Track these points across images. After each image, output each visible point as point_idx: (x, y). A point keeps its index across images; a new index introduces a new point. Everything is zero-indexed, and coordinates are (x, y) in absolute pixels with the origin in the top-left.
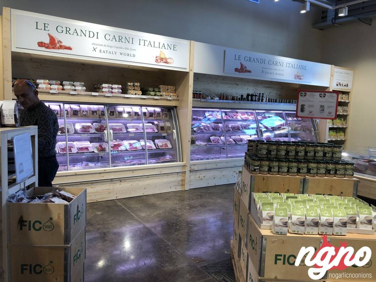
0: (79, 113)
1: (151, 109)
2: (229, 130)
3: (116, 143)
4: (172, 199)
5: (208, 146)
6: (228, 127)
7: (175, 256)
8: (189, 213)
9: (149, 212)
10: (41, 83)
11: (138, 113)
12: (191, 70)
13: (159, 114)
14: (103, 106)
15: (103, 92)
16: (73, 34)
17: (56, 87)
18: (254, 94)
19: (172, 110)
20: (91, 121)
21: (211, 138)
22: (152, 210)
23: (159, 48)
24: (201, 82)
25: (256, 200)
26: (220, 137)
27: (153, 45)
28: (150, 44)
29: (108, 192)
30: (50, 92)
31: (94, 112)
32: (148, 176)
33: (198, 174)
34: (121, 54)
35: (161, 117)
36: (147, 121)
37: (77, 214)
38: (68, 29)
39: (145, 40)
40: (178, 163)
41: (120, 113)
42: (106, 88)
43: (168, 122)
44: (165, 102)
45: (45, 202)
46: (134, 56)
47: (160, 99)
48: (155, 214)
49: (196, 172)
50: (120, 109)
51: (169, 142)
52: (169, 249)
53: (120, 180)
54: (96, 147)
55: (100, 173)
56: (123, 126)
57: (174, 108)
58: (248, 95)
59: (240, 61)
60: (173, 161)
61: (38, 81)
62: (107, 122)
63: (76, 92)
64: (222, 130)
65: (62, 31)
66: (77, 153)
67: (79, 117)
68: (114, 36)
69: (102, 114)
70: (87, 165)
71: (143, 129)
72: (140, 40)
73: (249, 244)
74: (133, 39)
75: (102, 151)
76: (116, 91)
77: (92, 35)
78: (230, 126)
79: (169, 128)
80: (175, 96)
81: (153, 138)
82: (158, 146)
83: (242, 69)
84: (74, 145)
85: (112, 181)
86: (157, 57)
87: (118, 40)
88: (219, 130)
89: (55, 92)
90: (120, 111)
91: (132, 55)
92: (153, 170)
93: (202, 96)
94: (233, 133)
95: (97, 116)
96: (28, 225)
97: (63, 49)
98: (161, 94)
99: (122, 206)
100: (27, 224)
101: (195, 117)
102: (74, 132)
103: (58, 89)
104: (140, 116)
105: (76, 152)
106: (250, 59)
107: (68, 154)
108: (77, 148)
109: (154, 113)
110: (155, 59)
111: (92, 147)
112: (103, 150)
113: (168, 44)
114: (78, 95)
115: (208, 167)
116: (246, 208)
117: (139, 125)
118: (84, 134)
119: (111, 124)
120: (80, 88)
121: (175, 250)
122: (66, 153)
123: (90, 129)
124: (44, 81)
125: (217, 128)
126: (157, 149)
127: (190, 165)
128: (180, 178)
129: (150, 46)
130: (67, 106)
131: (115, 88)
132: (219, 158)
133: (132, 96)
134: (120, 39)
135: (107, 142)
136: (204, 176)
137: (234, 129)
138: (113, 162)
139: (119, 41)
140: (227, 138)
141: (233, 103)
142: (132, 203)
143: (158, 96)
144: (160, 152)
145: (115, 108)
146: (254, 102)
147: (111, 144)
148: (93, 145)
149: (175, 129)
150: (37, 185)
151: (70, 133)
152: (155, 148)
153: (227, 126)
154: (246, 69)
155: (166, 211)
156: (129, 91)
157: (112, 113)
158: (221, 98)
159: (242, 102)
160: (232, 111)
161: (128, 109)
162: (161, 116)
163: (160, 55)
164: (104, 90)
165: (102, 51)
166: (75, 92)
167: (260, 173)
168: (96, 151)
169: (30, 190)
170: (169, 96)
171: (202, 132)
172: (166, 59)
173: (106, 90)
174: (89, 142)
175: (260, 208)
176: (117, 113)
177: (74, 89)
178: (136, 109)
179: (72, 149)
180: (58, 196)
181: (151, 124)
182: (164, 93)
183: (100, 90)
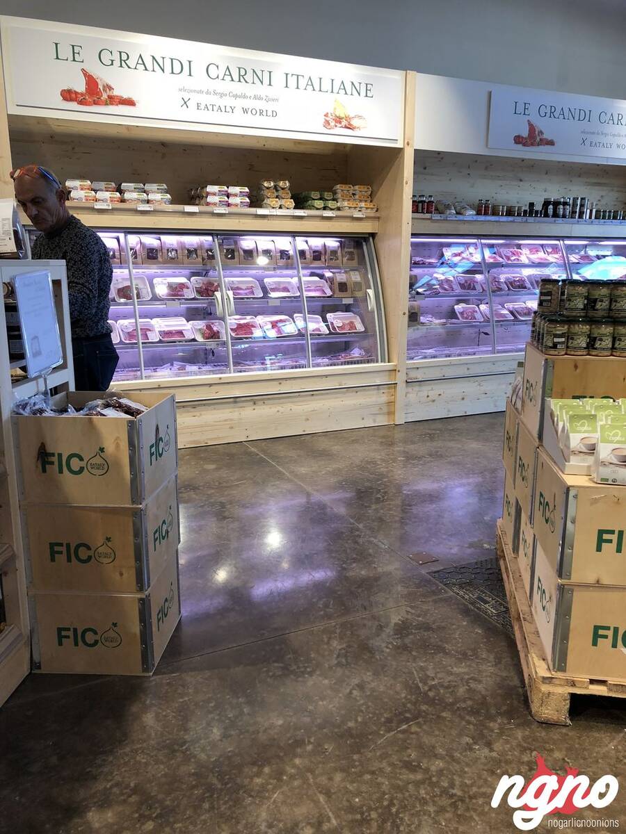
0: (160, 254)
1: (317, 243)
2: (500, 289)
3: (242, 322)
4: (366, 441)
5: (449, 325)
6: (498, 282)
7: (371, 551)
8: (404, 469)
9: (316, 465)
10: (75, 188)
11: (288, 251)
12: (408, 144)
13: (334, 252)
14: (210, 238)
15: (208, 204)
16: (136, 68)
17: (107, 195)
18: (562, 200)
19: (364, 243)
20: (187, 272)
21: (456, 307)
22: (323, 462)
23: (332, 92)
24: (432, 175)
25: (557, 412)
26: (478, 306)
27: (317, 88)
28: (310, 83)
29: (229, 426)
30: (96, 207)
31: (191, 252)
32: (313, 393)
33: (426, 390)
34: (245, 111)
35: (339, 261)
36: (309, 271)
37: (157, 444)
38: (124, 57)
39: (298, 76)
40: (380, 364)
41: (249, 254)
42: (214, 194)
43: (357, 273)
44: (348, 224)
45: (87, 415)
46: (275, 114)
47: (337, 217)
48: (328, 469)
49: (420, 385)
50: (247, 243)
51: (358, 317)
52: (359, 536)
53: (254, 400)
54: (200, 330)
55: (210, 385)
56: (255, 283)
57: (368, 238)
58: (546, 203)
59: (527, 118)
60: (368, 362)
61: (69, 184)
62: (219, 273)
63: (151, 205)
64: (484, 290)
65: (112, 61)
66: (160, 341)
67: (160, 263)
68: (228, 68)
69: (208, 255)
70: (183, 368)
71: (300, 289)
72: (287, 74)
73: (538, 514)
74: (270, 72)
75: (212, 337)
76: (237, 200)
77: (177, 68)
78: (502, 280)
79: (358, 286)
80: (372, 208)
81: (323, 308)
82: (334, 328)
83: (532, 138)
84: (152, 326)
85: (235, 402)
86: (326, 115)
87: (236, 77)
88: (475, 290)
89: (107, 207)
90: (247, 248)
91: (270, 113)
92: (324, 379)
93: (436, 207)
94: (508, 295)
95: (199, 261)
96: (56, 463)
97: (117, 105)
98: (339, 204)
99: (258, 455)
100: (55, 459)
101: (418, 259)
102: (151, 296)
103: (112, 201)
104: (293, 259)
105: (158, 340)
106: (553, 110)
107: (141, 345)
108: (160, 332)
109: (323, 252)
110: (322, 119)
111: (192, 329)
112: (214, 335)
113: (353, 83)
114: (155, 212)
115: (449, 373)
116: (532, 436)
117: (289, 280)
118: (174, 300)
119: (230, 281)
120: (158, 196)
121: (372, 539)
122: (135, 341)
123: (185, 290)
124: (81, 183)
125: (470, 284)
126: (331, 333)
127: (407, 369)
128: (383, 398)
129: (310, 88)
130: (133, 240)
131: (235, 195)
132: (474, 354)
133: (275, 212)
134: (241, 74)
135: (223, 319)
136: (440, 395)
137: (512, 286)
138: (236, 364)
139: (240, 81)
140: (494, 308)
141: (511, 222)
142: (281, 447)
143: (332, 209)
144: (338, 340)
145: (236, 243)
146: (560, 220)
147: (231, 323)
148: (193, 325)
149: (372, 287)
150: (72, 388)
151: (143, 298)
152: (328, 332)
153: (496, 280)
154: (541, 137)
155: (352, 463)
156: (265, 201)
157: (231, 254)
158: (481, 210)
159: (531, 219)
160: (508, 242)
161: (264, 243)
162: (340, 258)
163: (335, 109)
164: (210, 199)
165: (202, 107)
166: (148, 205)
167: (569, 352)
168: (200, 338)
169: (58, 397)
170: (358, 209)
171: (437, 294)
172: (348, 118)
173: (216, 199)
174: (184, 319)
175: (564, 427)
176: (242, 253)
177: (146, 198)
178: (284, 243)
179: (149, 333)
180: (114, 407)
181: (316, 279)
182: (346, 204)
183: (203, 202)
